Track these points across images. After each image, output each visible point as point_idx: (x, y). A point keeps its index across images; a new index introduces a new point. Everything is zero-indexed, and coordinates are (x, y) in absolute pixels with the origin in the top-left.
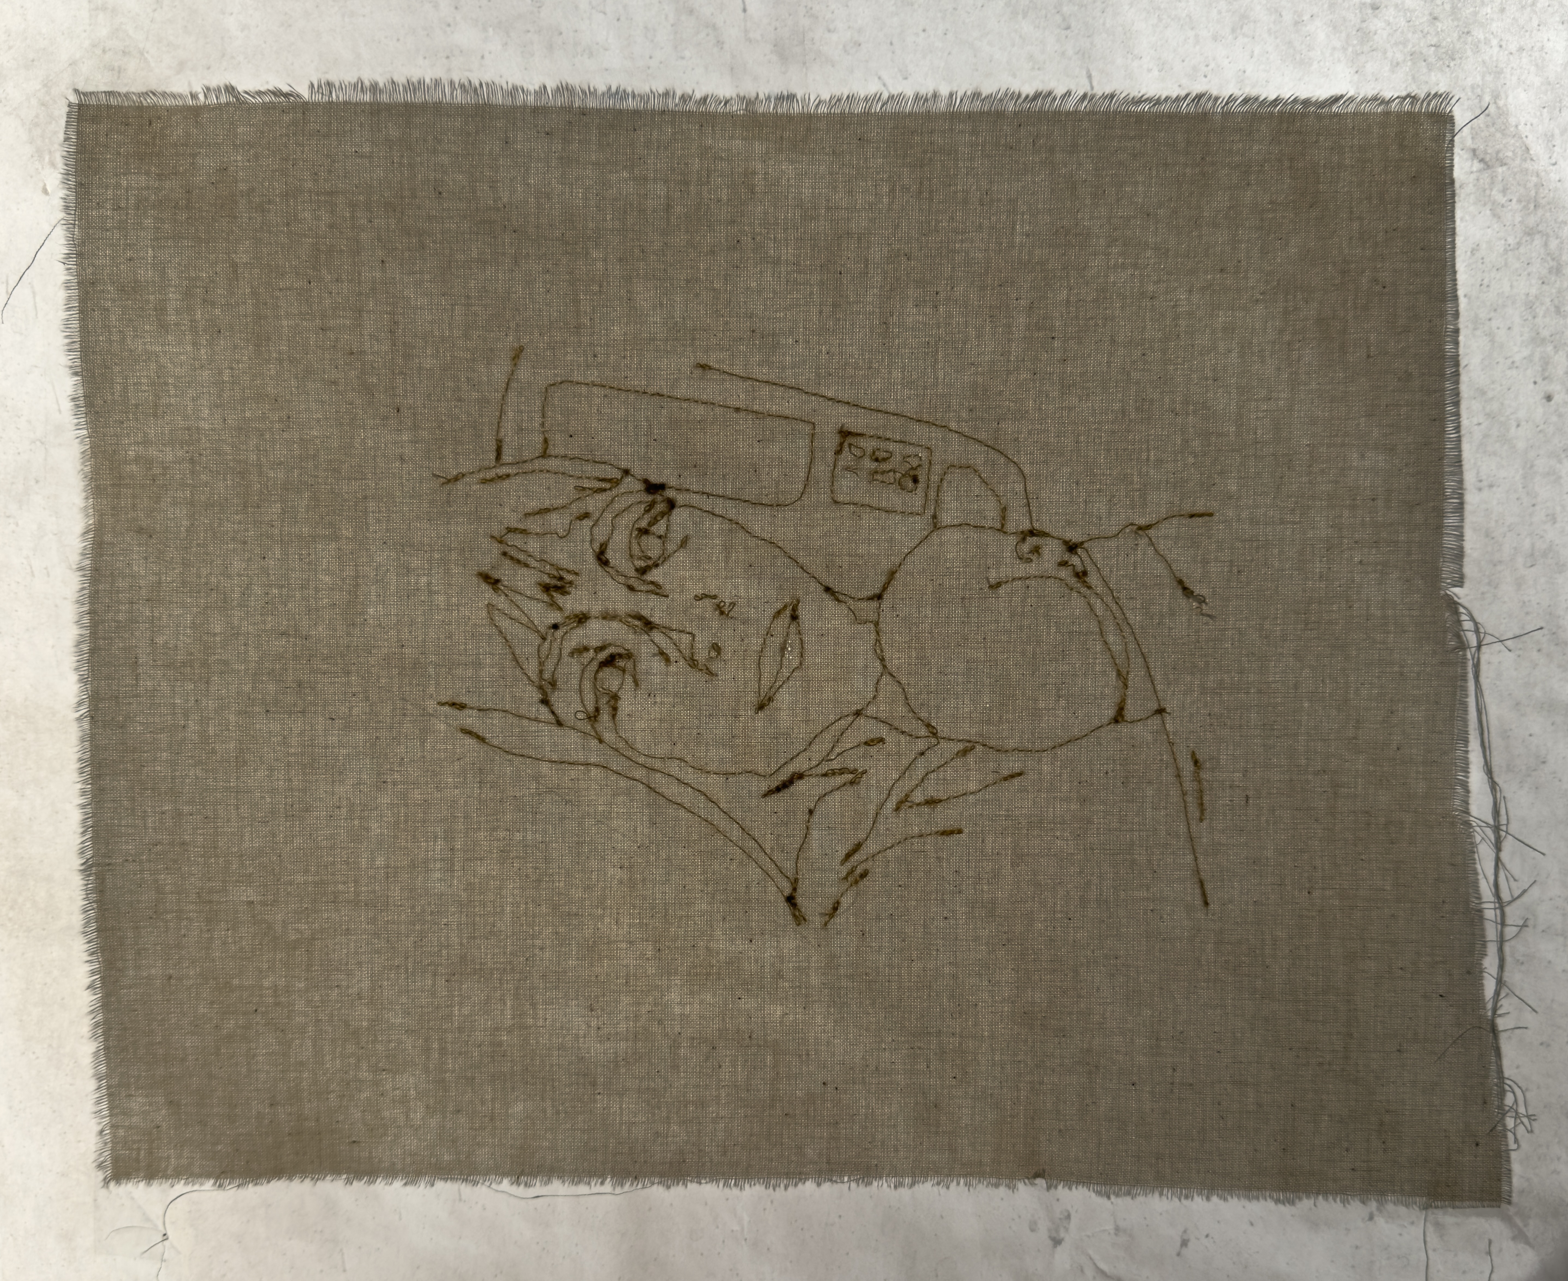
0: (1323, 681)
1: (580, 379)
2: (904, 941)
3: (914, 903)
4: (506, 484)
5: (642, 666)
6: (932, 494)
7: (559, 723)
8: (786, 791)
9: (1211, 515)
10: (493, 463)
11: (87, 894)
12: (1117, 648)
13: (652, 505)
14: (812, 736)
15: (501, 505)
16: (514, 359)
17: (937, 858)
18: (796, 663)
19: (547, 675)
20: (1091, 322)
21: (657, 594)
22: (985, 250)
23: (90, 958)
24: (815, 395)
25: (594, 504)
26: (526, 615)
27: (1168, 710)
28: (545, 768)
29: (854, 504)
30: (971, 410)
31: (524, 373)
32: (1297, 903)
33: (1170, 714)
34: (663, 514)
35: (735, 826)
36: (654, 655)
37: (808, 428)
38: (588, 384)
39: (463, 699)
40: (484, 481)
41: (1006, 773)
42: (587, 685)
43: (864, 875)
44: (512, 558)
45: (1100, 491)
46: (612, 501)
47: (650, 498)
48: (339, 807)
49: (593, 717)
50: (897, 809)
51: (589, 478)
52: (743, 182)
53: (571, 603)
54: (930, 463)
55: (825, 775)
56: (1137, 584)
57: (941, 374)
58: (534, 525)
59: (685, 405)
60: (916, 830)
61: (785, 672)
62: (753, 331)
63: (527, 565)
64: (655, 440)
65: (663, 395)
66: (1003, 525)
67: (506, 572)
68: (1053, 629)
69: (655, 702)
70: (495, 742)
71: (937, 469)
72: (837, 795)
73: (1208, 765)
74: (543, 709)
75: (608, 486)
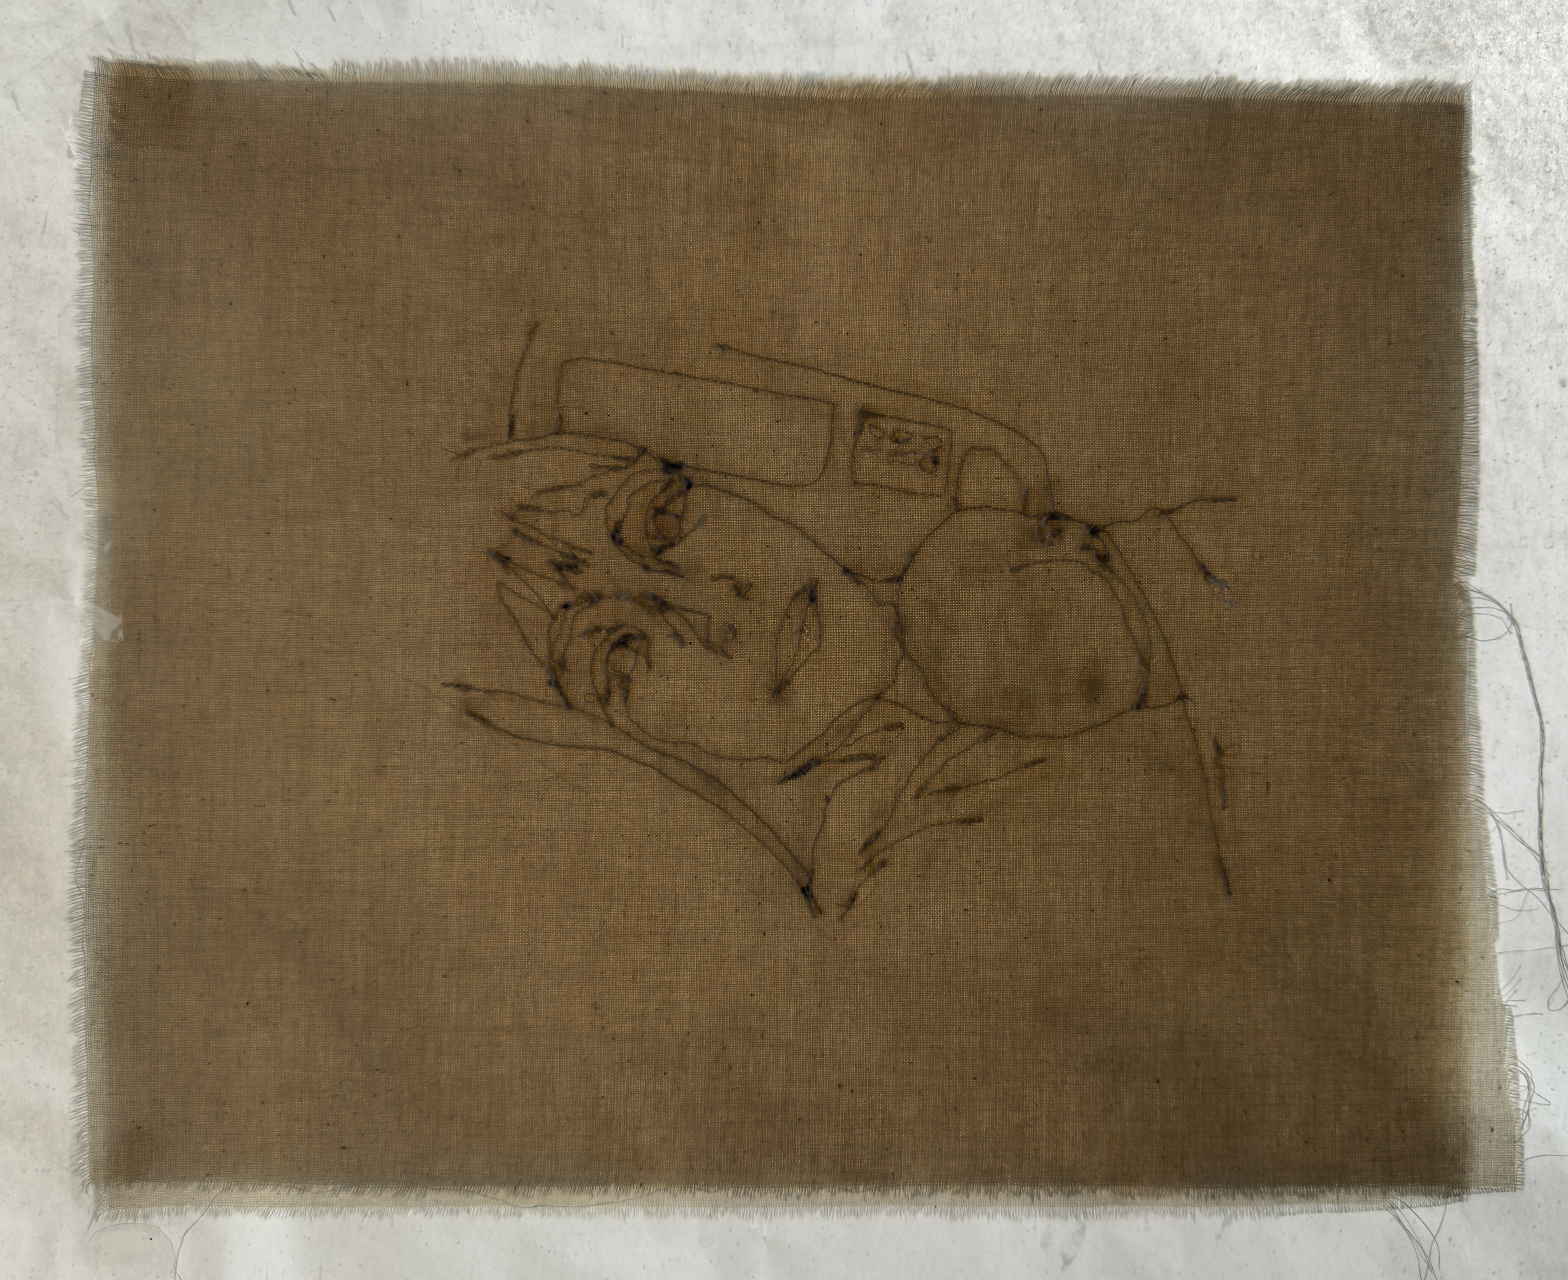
0: (1341, 667)
1: (597, 356)
2: (923, 933)
3: (933, 894)
4: (519, 460)
5: (657, 648)
6: (953, 476)
7: (569, 705)
8: (803, 777)
9: (1233, 499)
10: (505, 438)
11: (76, 878)
12: (1138, 633)
13: (668, 485)
14: (830, 720)
15: (512, 481)
16: (530, 333)
17: (957, 847)
18: (814, 645)
19: (556, 656)
20: (1113, 306)
21: (672, 574)
22: (1006, 233)
23: (74, 947)
24: (835, 375)
25: (609, 482)
26: (536, 594)
27: (1190, 696)
28: (554, 753)
29: (873, 485)
30: (992, 392)
31: (539, 348)
32: (1318, 891)
33: (1191, 699)
34: (680, 493)
35: (749, 813)
36: (669, 636)
37: (826, 409)
38: (604, 361)
39: (470, 680)
40: (496, 457)
41: (1028, 759)
42: (599, 665)
43: (883, 864)
44: (524, 536)
45: (1122, 474)
46: (628, 480)
47: (667, 477)
48: (336, 792)
49: (604, 699)
50: (917, 796)
51: (604, 456)
52: (764, 164)
53: (583, 582)
54: (951, 445)
55: (844, 761)
56: (1159, 568)
57: (961, 357)
58: (544, 502)
59: (703, 384)
60: (935, 818)
61: (803, 655)
62: (773, 312)
63: (539, 543)
64: (671, 419)
65: (681, 374)
66: (1024, 509)
67: (518, 550)
68: (1075, 613)
69: (669, 685)
70: (501, 725)
71: (958, 450)
72: (855, 781)
73: (1229, 752)
74: (552, 691)
75: (624, 464)
